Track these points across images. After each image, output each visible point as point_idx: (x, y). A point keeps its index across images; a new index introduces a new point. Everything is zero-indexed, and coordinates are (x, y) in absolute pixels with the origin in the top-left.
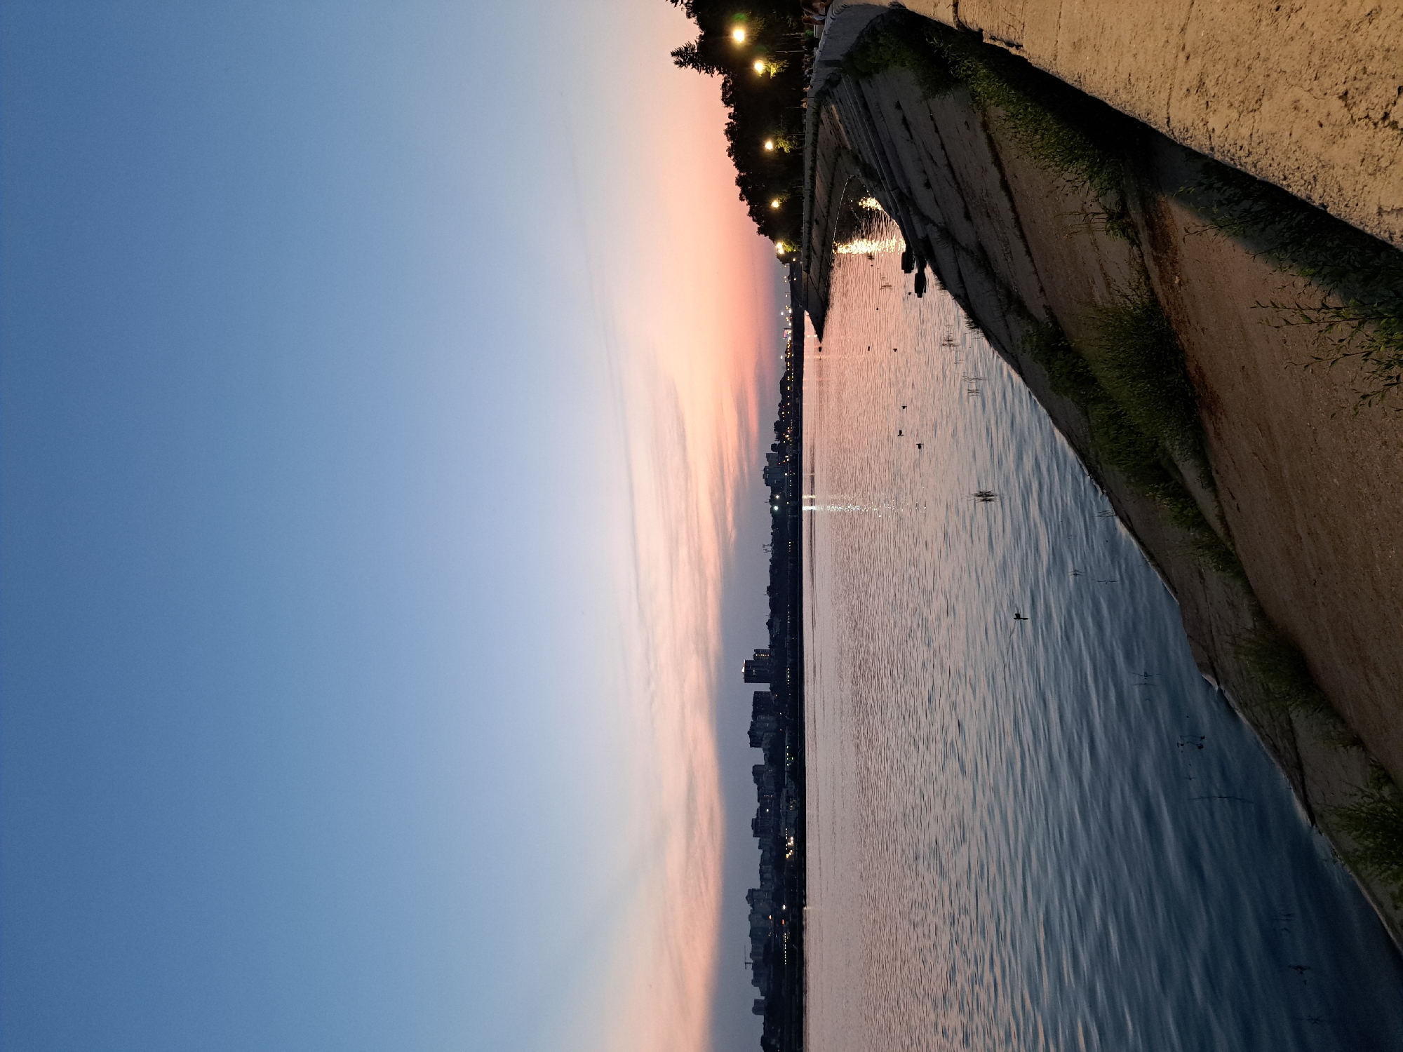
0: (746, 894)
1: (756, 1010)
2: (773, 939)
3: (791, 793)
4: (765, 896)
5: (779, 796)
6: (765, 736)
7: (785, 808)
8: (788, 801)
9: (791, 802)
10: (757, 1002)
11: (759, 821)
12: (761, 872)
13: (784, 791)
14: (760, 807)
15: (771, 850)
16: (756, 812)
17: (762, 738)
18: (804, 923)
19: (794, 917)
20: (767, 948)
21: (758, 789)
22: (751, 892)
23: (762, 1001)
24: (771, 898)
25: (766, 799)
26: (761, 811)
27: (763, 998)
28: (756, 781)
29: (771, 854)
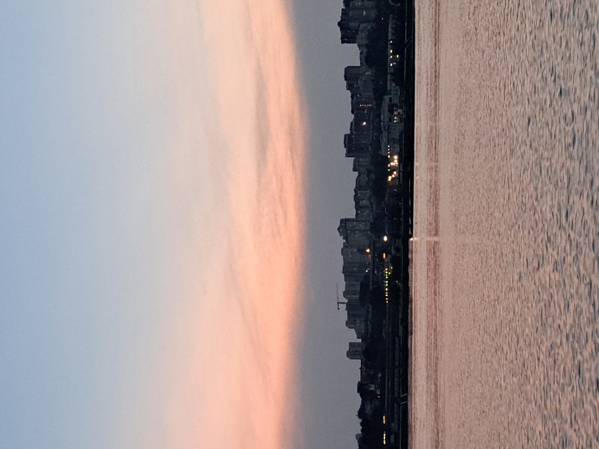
0: (338, 224)
1: (351, 354)
2: (371, 276)
3: (396, 101)
4: (362, 226)
5: (379, 105)
6: (361, 28)
7: (387, 120)
8: (391, 111)
9: (395, 113)
10: (351, 345)
11: (353, 137)
12: (356, 198)
13: (387, 98)
14: (355, 119)
15: (369, 172)
16: (350, 126)
17: (357, 30)
18: (410, 256)
19: (397, 249)
20: (364, 285)
21: (352, 97)
22: (344, 222)
23: (358, 344)
24: (368, 228)
25: (363, 109)
26: (355, 125)
27: (360, 341)
28: (350, 87)
29: (368, 176)
